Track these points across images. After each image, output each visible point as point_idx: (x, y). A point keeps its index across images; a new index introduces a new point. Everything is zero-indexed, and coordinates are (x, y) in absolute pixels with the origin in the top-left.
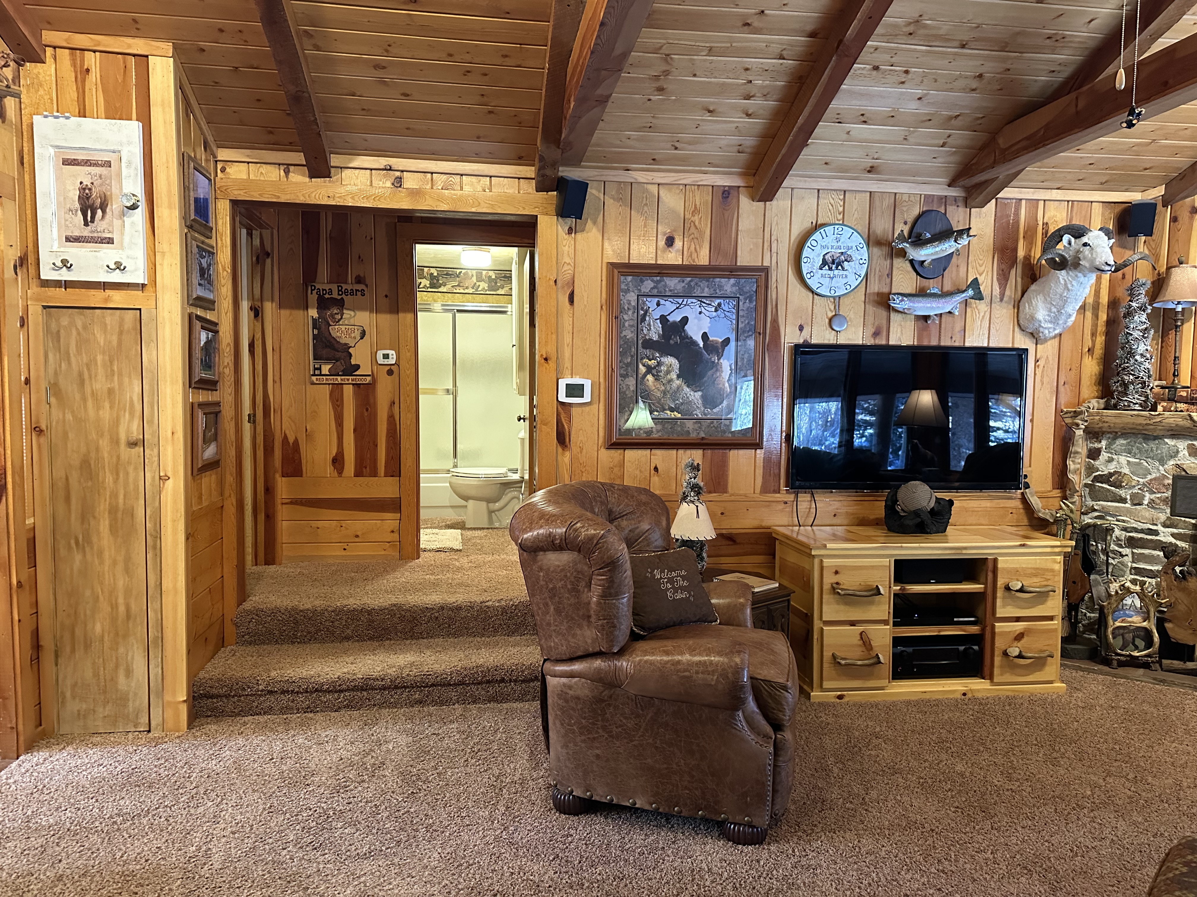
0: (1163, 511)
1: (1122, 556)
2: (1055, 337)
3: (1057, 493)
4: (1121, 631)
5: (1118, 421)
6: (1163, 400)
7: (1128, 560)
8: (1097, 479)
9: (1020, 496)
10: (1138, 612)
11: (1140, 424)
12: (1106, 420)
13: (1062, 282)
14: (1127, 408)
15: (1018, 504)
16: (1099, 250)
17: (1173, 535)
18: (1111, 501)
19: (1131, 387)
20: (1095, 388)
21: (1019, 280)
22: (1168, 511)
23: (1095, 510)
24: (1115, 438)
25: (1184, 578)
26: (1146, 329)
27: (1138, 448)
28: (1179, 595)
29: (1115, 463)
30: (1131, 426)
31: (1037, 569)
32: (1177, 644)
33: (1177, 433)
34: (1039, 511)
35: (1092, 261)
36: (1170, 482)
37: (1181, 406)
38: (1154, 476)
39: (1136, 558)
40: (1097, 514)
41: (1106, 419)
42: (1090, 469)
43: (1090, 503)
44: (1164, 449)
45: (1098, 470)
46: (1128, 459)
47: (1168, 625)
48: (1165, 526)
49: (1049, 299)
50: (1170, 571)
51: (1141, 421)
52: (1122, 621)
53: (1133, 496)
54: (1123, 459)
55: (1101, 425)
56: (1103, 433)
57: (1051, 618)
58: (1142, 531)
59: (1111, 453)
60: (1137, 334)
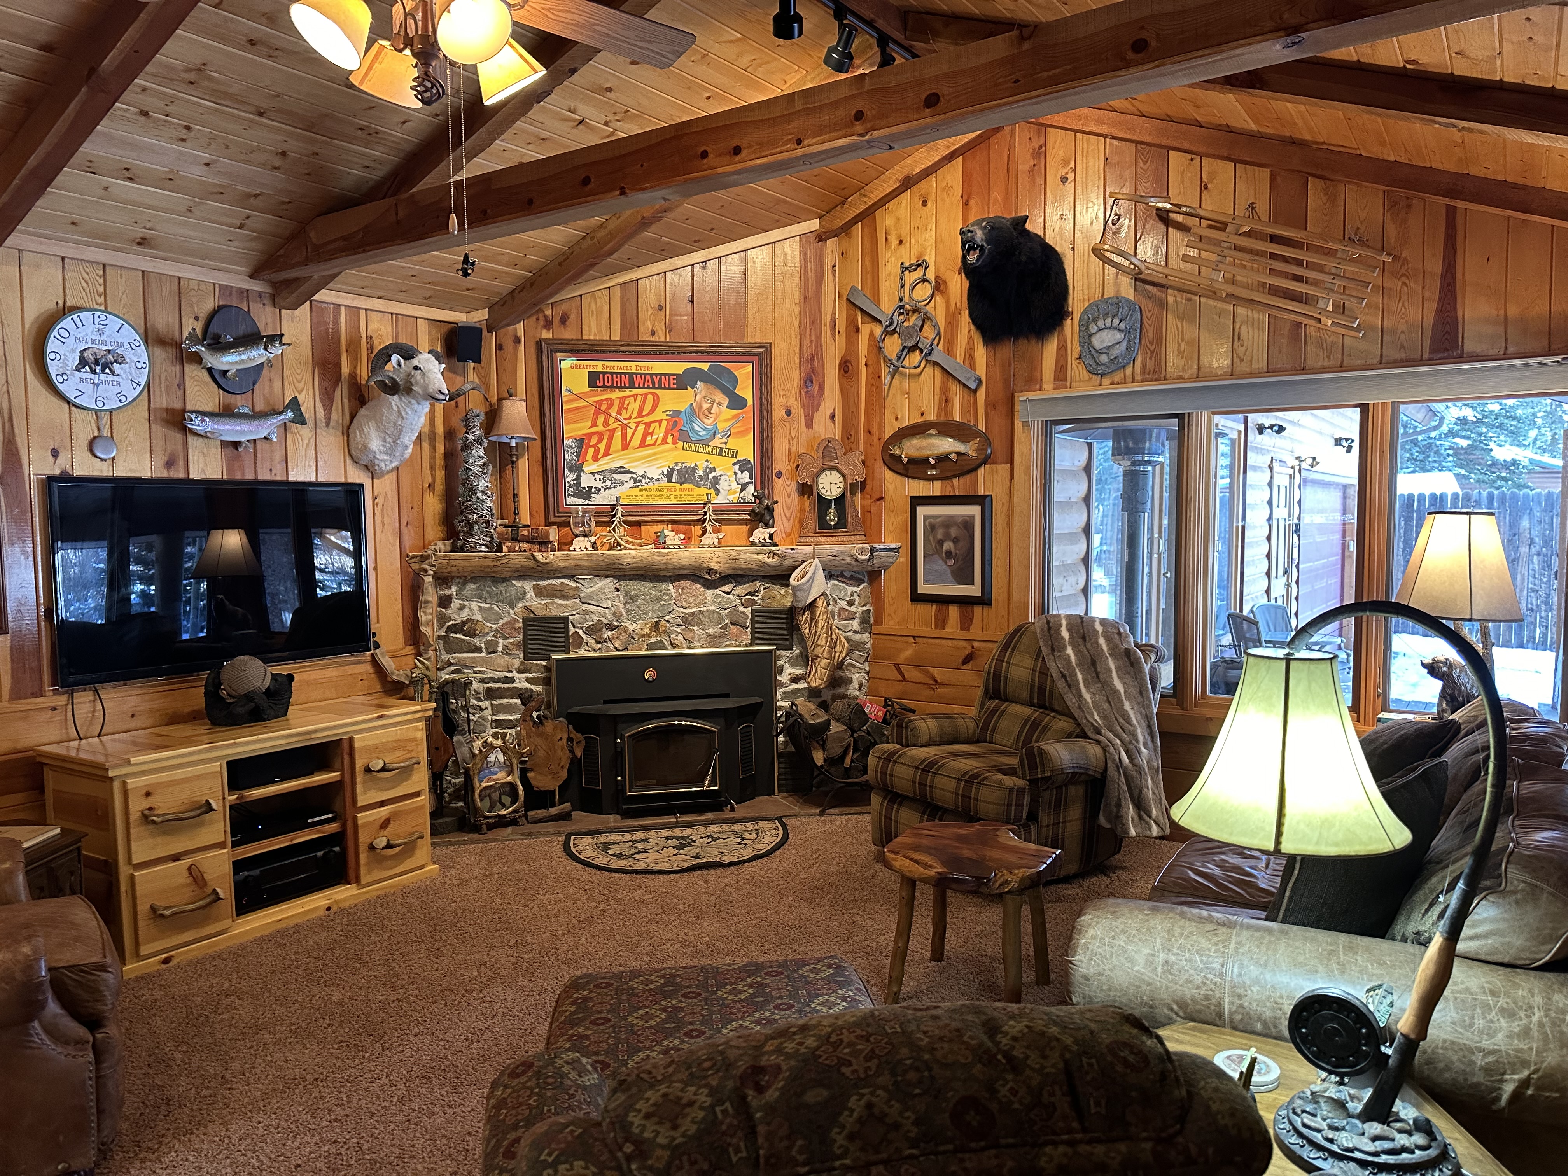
0: (516, 656)
1: (482, 710)
2: (392, 471)
3: (410, 650)
4: (488, 792)
5: (467, 564)
6: (507, 540)
7: (487, 713)
8: (453, 629)
9: (369, 659)
10: (501, 767)
11: (488, 567)
13: (395, 408)
14: (473, 550)
15: (368, 668)
16: (431, 376)
17: (528, 680)
18: (467, 652)
19: (476, 527)
20: (440, 528)
21: (346, 401)
22: (521, 656)
23: (451, 664)
24: (465, 584)
25: (541, 723)
26: (484, 464)
27: (488, 592)
28: (538, 741)
29: (467, 610)
30: (478, 569)
31: (399, 741)
32: (540, 792)
33: (523, 574)
34: (393, 673)
35: (425, 387)
36: (521, 625)
37: (524, 545)
38: (505, 620)
39: (496, 710)
40: (453, 668)
41: (454, 563)
42: (442, 619)
43: (446, 656)
44: (513, 592)
45: (451, 620)
46: (479, 604)
47: (530, 775)
48: (520, 671)
49: (382, 427)
50: (528, 718)
51: (489, 563)
52: (489, 780)
53: (487, 643)
54: (474, 605)
55: (449, 569)
56: (453, 578)
57: (417, 794)
58: (499, 680)
59: (462, 600)
60: (476, 469)
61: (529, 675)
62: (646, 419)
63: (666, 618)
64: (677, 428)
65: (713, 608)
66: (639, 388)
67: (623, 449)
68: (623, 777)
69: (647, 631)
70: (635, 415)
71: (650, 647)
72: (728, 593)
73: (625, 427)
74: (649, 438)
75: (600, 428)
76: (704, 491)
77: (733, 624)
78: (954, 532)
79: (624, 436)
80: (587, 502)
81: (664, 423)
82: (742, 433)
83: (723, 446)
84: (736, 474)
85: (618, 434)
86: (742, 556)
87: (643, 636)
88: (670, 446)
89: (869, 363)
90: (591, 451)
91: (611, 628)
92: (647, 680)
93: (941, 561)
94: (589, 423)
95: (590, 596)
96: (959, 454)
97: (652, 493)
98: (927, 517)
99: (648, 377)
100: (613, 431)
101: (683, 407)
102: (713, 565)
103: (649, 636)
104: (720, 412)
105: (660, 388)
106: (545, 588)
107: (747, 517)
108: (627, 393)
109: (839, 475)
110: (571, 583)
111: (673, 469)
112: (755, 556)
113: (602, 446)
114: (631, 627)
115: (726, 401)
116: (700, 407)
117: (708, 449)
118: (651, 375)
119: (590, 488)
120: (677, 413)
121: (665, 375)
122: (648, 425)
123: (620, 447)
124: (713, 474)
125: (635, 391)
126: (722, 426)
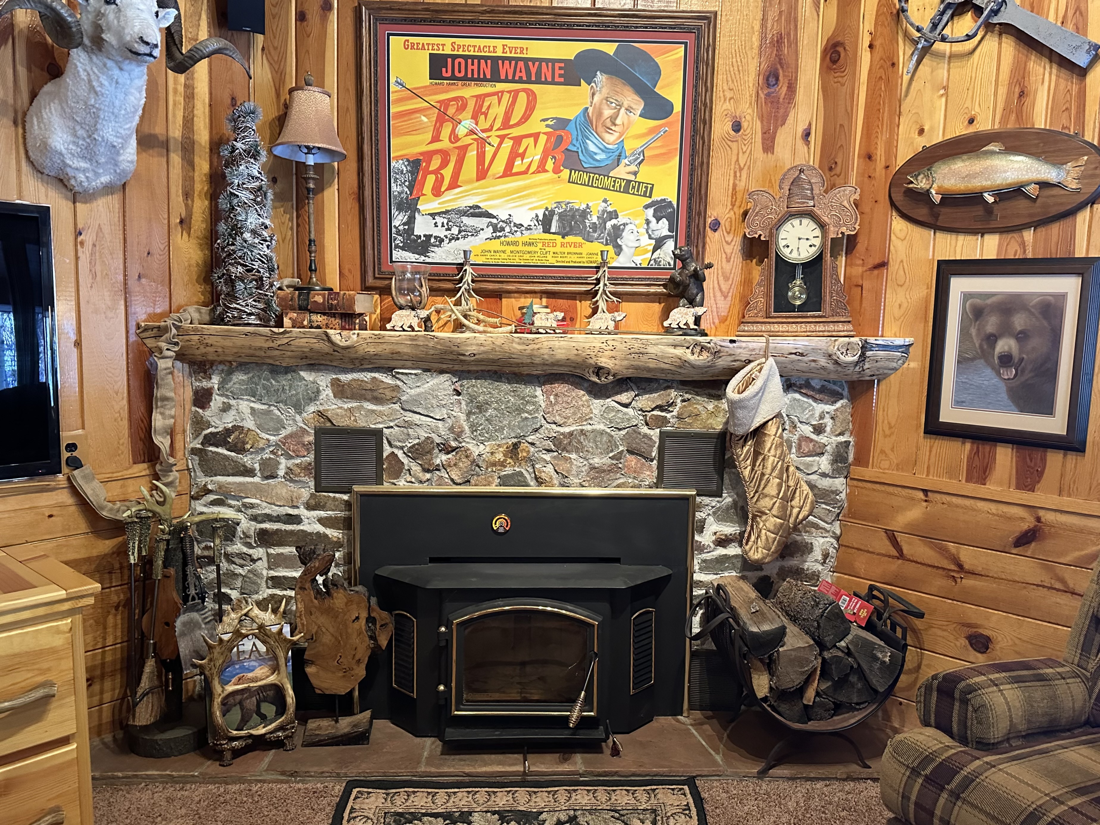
0: (304, 485)
1: (254, 561)
3: (142, 469)
4: (238, 698)
5: (228, 343)
6: (293, 309)
7: (261, 566)
8: (212, 440)
9: (64, 484)
10: (261, 659)
11: (260, 348)
12: (210, 342)
13: (83, 75)
14: (238, 321)
15: (65, 497)
16: (130, 13)
17: (321, 521)
18: (233, 475)
19: (240, 286)
20: (200, 288)
22: (312, 484)
23: (209, 492)
24: (230, 372)
25: (328, 593)
26: (260, 188)
27: (264, 387)
28: (323, 620)
29: (232, 412)
30: (248, 351)
32: (324, 696)
33: (313, 362)
34: (102, 508)
35: (120, 35)
36: (311, 438)
37: (318, 318)
38: (289, 430)
39: (274, 562)
40: (212, 497)
41: (211, 340)
42: (199, 424)
43: (202, 480)
44: (300, 388)
45: (209, 426)
46: (252, 405)
47: (310, 670)
48: (309, 507)
49: (68, 110)
50: (308, 585)
51: (260, 342)
52: (239, 681)
53: (264, 464)
54: (245, 405)
55: (202, 350)
56: (212, 363)
57: (64, 741)
58: (278, 519)
59: (227, 396)
60: (244, 196)
61: (322, 514)
62: (516, 132)
63: (530, 439)
64: (562, 148)
65: (601, 427)
66: (506, 81)
67: (478, 179)
68: (448, 686)
69: (499, 456)
70: (498, 124)
71: (504, 481)
72: (626, 406)
73: (482, 142)
74: (518, 162)
75: (445, 144)
76: (597, 247)
77: (630, 452)
78: (1019, 321)
79: (481, 157)
80: (422, 258)
81: (543, 139)
82: (663, 157)
83: (632, 177)
84: (648, 222)
85: (472, 155)
86: (651, 350)
87: (494, 464)
88: (550, 175)
89: (877, 43)
90: (431, 179)
91: (447, 449)
92: (496, 532)
93: (989, 372)
94: (429, 136)
95: (415, 400)
96: (1044, 185)
97: (520, 248)
98: (967, 296)
99: (521, 64)
100: (464, 150)
101: (571, 113)
102: (604, 362)
103: (502, 464)
104: (630, 123)
105: (538, 82)
106: (349, 384)
107: (661, 290)
108: (487, 88)
109: (813, 225)
110: (387, 379)
111: (552, 213)
112: (671, 350)
113: (447, 173)
114: (475, 449)
115: (639, 106)
116: (600, 114)
117: (607, 182)
118: (526, 60)
119: (428, 237)
120: (562, 123)
121: (547, 61)
122: (518, 140)
123: (475, 175)
124: (614, 222)
125: (500, 86)
126: (631, 145)
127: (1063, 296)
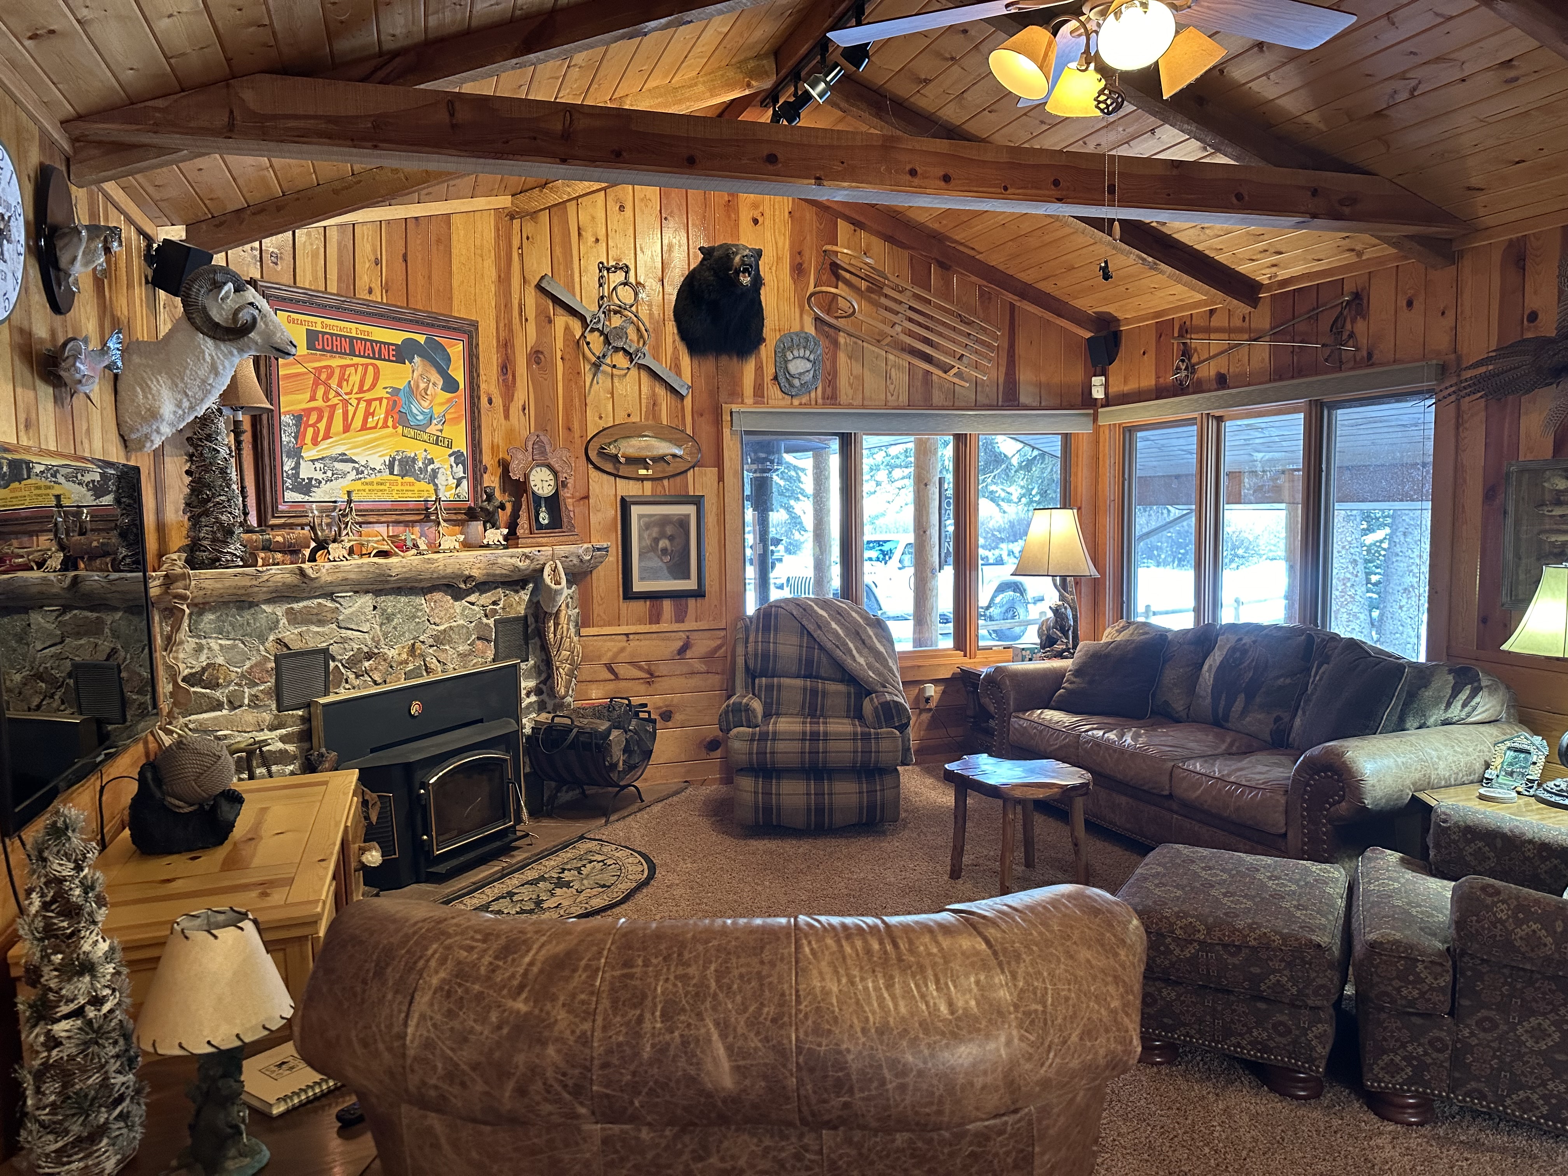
0: (267, 708)
6: (258, 549)
11: (243, 587)
14: (227, 565)
17: (282, 739)
18: (206, 712)
22: (274, 706)
24: (205, 613)
27: (231, 624)
29: (205, 651)
30: (230, 591)
33: (281, 595)
36: (272, 665)
37: (278, 556)
38: (254, 660)
44: (262, 620)
46: (220, 641)
48: (272, 728)
51: (246, 582)
53: (231, 695)
54: (215, 643)
59: (199, 637)
61: (283, 731)
62: (368, 396)
63: (421, 639)
64: (396, 410)
65: (461, 622)
66: (360, 356)
67: (344, 432)
68: (430, 834)
69: (404, 656)
70: (355, 390)
71: (408, 676)
72: (473, 604)
73: (346, 403)
74: (370, 420)
75: (319, 403)
77: (479, 638)
78: (669, 530)
79: (345, 414)
80: (307, 498)
81: (385, 402)
82: (455, 421)
83: (439, 434)
84: (452, 467)
85: (339, 412)
86: (500, 561)
87: (401, 663)
88: (391, 430)
89: (566, 358)
90: (310, 431)
91: (369, 656)
92: (413, 716)
93: (656, 559)
94: (308, 396)
95: (349, 619)
96: (674, 456)
97: (375, 487)
98: (640, 517)
99: (368, 343)
100: (333, 407)
101: (402, 385)
103: (406, 662)
104: (436, 394)
105: (380, 359)
106: (300, 612)
107: (464, 517)
108: (347, 361)
109: (549, 472)
110: (329, 604)
111: (394, 459)
112: (509, 560)
113: (322, 426)
114: (391, 653)
115: (440, 383)
116: (418, 387)
117: (426, 437)
118: (372, 341)
119: (310, 479)
120: (396, 391)
121: (385, 343)
122: (369, 402)
123: (341, 429)
124: (432, 466)
125: (356, 360)
126: (438, 410)
127: (688, 516)
